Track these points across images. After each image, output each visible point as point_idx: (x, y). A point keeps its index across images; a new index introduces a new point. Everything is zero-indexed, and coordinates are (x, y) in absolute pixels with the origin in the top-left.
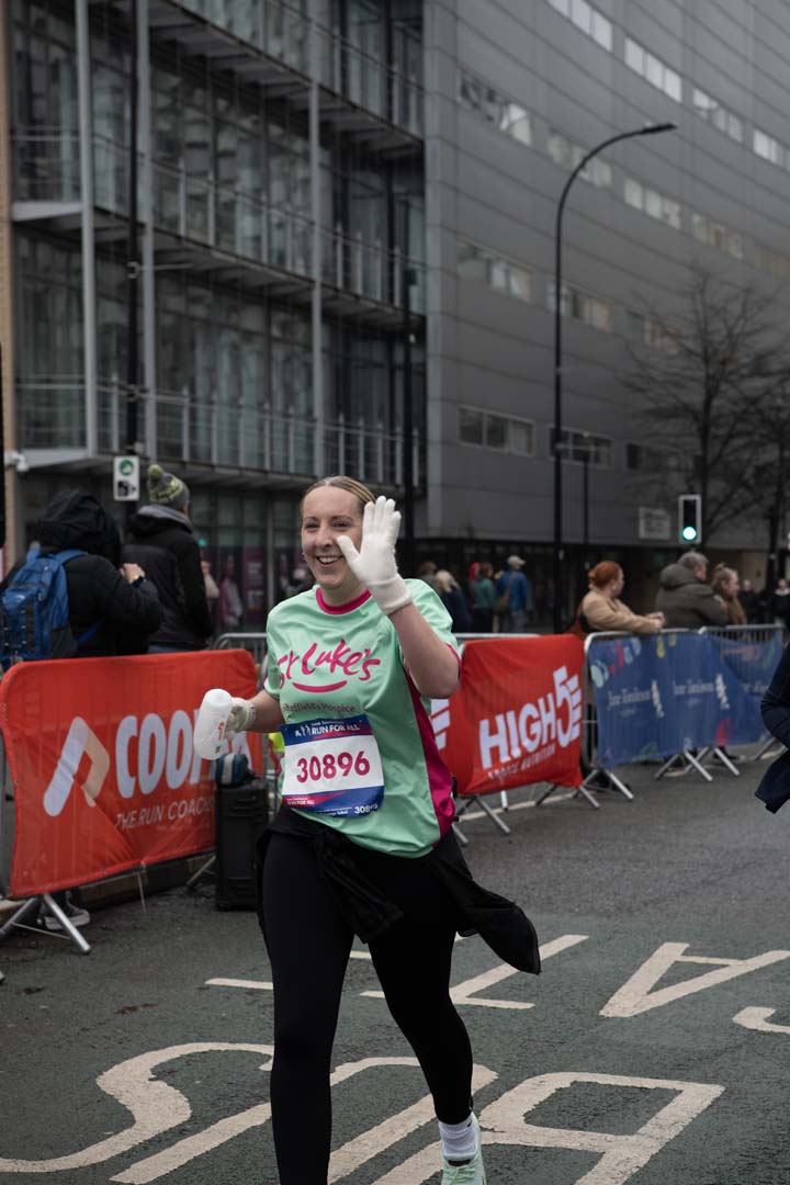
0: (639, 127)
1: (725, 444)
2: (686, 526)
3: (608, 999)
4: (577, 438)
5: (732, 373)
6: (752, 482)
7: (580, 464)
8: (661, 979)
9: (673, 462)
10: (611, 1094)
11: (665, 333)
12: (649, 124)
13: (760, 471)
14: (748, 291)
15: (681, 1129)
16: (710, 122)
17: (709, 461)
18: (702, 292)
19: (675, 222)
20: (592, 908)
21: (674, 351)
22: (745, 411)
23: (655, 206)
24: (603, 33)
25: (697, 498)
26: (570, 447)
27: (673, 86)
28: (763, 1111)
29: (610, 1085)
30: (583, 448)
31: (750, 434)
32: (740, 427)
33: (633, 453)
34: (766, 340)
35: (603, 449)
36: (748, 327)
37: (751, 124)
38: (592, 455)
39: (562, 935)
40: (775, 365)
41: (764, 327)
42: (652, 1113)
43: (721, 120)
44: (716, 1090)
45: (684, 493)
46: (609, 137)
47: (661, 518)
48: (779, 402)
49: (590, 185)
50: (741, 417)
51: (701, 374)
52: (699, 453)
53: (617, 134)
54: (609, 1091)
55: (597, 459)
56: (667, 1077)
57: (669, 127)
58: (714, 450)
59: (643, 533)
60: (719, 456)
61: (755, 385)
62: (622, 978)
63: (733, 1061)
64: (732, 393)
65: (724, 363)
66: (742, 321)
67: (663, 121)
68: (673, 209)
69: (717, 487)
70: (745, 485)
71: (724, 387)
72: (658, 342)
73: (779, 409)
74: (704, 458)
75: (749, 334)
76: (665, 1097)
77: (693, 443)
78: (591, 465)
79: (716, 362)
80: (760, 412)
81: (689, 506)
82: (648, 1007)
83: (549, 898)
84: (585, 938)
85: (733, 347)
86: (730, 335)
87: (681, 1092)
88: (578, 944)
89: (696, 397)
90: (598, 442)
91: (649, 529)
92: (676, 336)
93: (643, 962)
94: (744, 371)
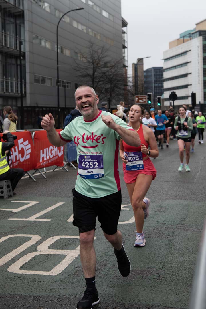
20: (66, 195)
28: (105, 242)
38: (67, 86)
39: (58, 202)
63: (98, 231)
83: (55, 194)
88: (62, 205)
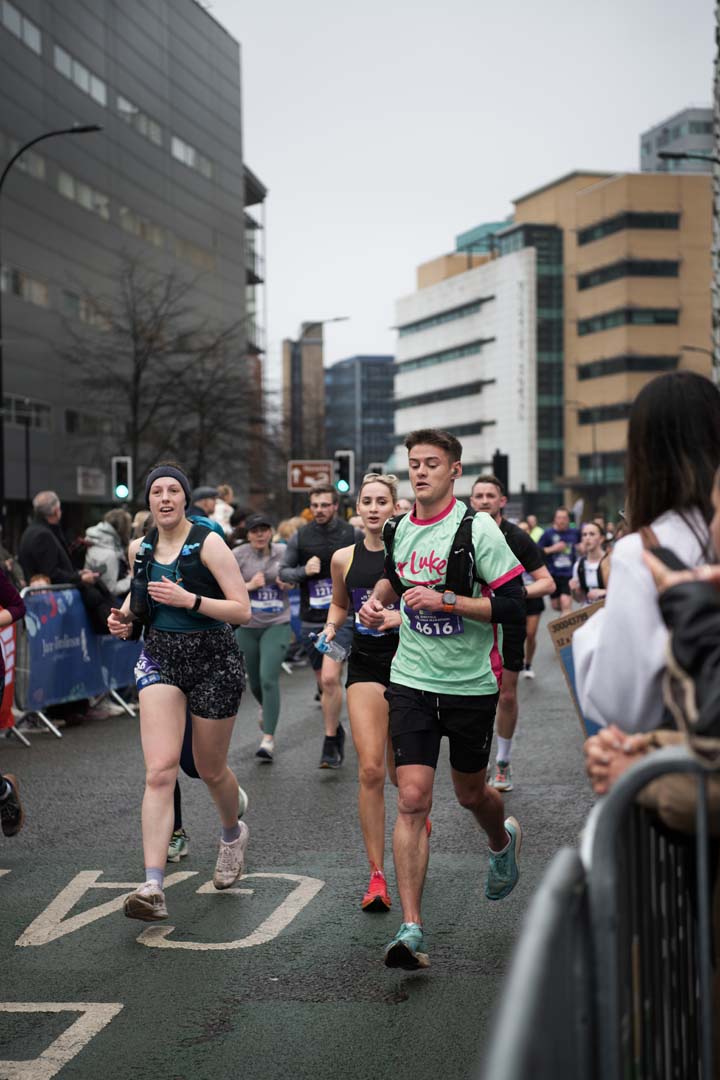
0: (68, 127)
1: (153, 412)
2: (119, 484)
3: (24, 929)
4: (19, 404)
5: (160, 349)
6: (177, 445)
7: (22, 428)
8: (75, 907)
9: (107, 427)
10: (20, 1021)
11: (98, 312)
12: (77, 125)
13: (184, 436)
14: (171, 277)
15: (81, 1048)
16: (133, 127)
17: (139, 427)
18: (131, 276)
19: (105, 213)
21: (106, 328)
22: (170, 383)
23: (87, 199)
24: (33, 39)
25: (128, 460)
26: (13, 412)
27: (99, 92)
29: (18, 1013)
30: (25, 414)
31: (174, 404)
32: (166, 397)
33: (71, 419)
34: (186, 322)
35: (44, 415)
36: (172, 309)
37: (170, 132)
38: (33, 422)
40: (195, 343)
41: (186, 310)
42: (55, 1036)
43: (143, 125)
44: (115, 1008)
45: (117, 455)
46: (41, 134)
47: (95, 477)
48: (200, 376)
49: (26, 175)
50: (165, 388)
51: (131, 349)
52: (130, 419)
53: (49, 131)
54: (17, 1018)
55: (38, 423)
56: (72, 1000)
57: (95, 129)
58: (143, 417)
59: (80, 490)
60: (148, 423)
61: (179, 360)
62: (39, 907)
63: (133, 979)
64: (158, 367)
65: (151, 340)
66: (165, 305)
67: (90, 123)
68: (102, 200)
69: (146, 450)
70: (171, 448)
71: (151, 361)
72: (92, 321)
73: (200, 382)
74: (135, 424)
75: (173, 315)
76: (69, 1019)
77: (125, 410)
78: (32, 428)
79: (144, 339)
80: (181, 384)
81: (122, 467)
82: (61, 934)
84: (7, 871)
85: (159, 327)
86: (155, 316)
87: (83, 1013)
88: (1, 878)
89: (126, 369)
90: (38, 408)
91: (86, 486)
92: (108, 315)
93: (59, 891)
94: (169, 348)
